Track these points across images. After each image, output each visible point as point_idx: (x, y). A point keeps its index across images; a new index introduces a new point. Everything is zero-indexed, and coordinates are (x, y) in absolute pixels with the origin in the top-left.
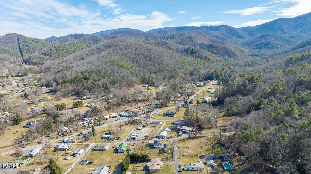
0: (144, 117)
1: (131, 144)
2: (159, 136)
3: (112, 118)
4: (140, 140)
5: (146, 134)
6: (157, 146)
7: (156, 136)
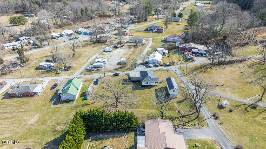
0: (115, 34)
1: (92, 80)
2: (147, 62)
3: (64, 37)
4: (110, 71)
5: (121, 58)
6: (149, 84)
7: (141, 62)
